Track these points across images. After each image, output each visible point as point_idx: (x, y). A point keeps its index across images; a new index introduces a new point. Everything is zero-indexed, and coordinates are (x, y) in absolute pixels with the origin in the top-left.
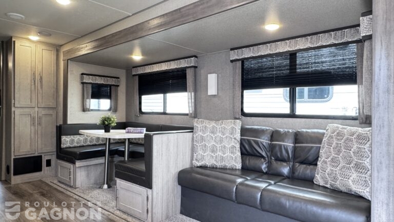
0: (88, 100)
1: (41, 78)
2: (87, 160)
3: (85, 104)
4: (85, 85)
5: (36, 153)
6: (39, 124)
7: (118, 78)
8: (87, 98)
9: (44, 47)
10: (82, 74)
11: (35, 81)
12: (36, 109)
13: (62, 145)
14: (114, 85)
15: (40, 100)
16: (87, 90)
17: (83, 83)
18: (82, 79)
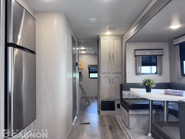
0: (140, 67)
1: (113, 56)
2: (137, 110)
3: (137, 70)
4: (137, 57)
5: (112, 99)
6: (113, 82)
7: (162, 49)
8: (139, 66)
9: (114, 38)
10: (135, 50)
11: (110, 58)
12: (111, 74)
13: (123, 97)
14: (158, 55)
15: (113, 69)
16: (138, 60)
17: (136, 56)
18: (135, 53)
